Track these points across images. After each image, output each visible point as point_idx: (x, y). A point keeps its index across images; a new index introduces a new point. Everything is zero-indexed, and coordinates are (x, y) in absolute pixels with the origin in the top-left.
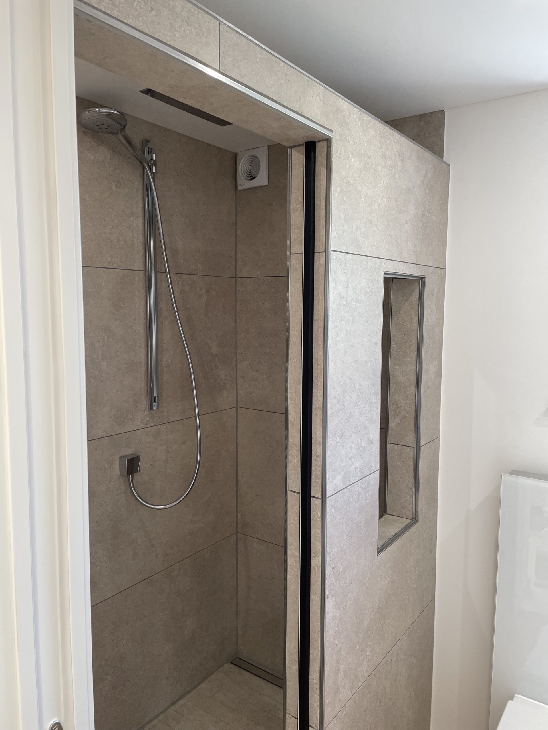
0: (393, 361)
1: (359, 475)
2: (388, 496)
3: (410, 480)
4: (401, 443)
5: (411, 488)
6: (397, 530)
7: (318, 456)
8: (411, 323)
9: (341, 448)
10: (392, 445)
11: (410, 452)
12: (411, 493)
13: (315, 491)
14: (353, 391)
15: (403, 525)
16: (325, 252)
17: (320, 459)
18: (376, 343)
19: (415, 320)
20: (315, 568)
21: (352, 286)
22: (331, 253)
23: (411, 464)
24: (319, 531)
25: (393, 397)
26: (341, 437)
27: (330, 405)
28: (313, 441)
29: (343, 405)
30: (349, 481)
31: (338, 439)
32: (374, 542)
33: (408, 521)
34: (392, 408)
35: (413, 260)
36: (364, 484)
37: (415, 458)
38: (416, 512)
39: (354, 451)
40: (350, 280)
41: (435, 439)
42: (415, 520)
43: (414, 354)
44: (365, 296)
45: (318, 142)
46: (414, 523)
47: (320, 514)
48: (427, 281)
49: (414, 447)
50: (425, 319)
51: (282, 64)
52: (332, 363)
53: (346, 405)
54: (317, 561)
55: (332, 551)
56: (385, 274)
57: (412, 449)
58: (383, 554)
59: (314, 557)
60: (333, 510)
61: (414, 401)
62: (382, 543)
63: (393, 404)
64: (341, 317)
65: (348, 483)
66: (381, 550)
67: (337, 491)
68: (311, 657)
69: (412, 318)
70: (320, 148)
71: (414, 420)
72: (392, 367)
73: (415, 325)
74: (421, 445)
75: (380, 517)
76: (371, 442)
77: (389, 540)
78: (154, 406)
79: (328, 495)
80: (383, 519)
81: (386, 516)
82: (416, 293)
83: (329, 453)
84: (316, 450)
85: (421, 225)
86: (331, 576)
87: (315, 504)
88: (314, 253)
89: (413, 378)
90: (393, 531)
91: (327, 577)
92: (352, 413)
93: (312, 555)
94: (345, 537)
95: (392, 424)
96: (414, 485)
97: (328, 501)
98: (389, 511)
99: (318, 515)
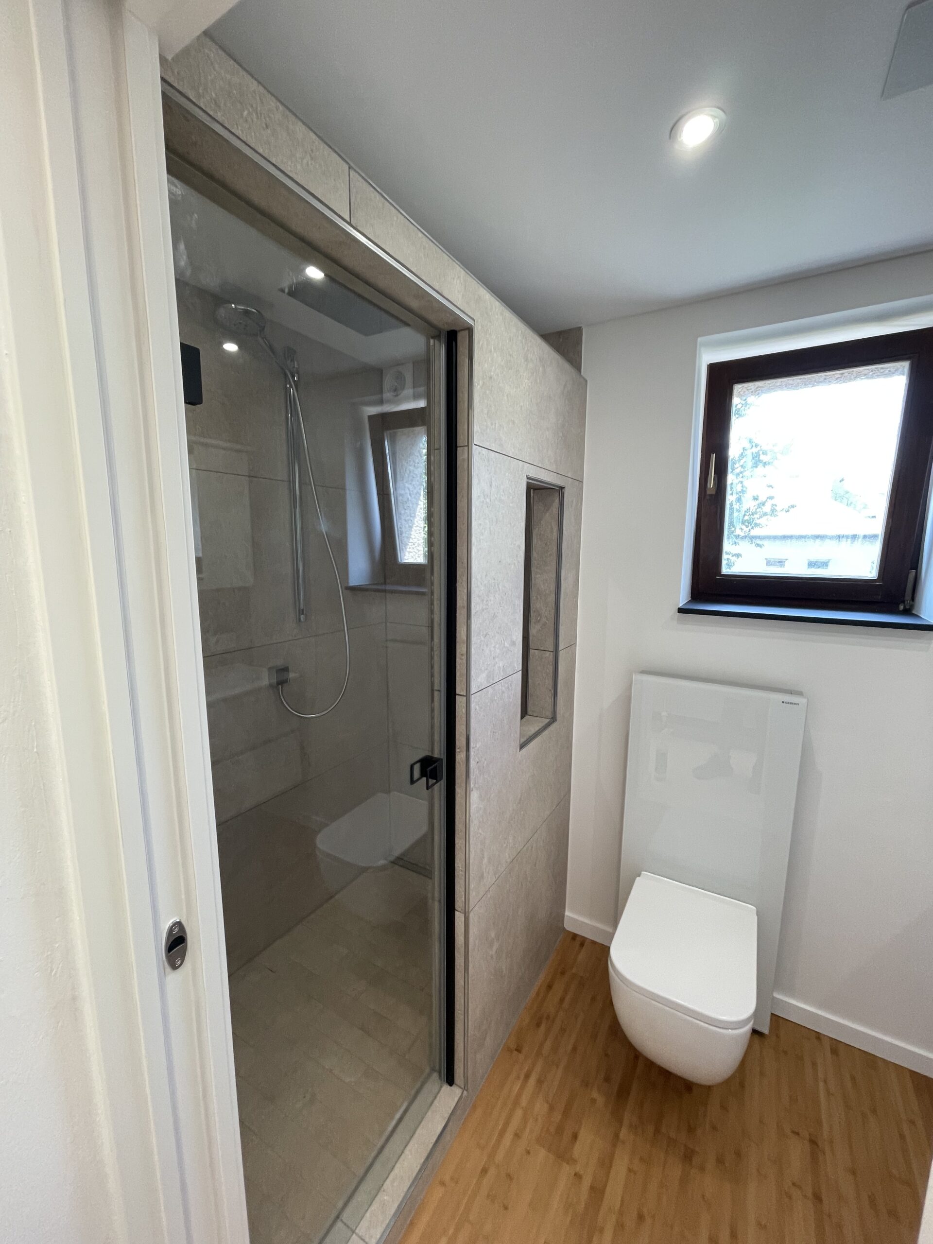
0: (534, 569)
1: (502, 674)
2: (529, 698)
3: (549, 682)
4: (542, 648)
5: (550, 690)
6: (537, 729)
7: (462, 655)
8: (552, 532)
9: (485, 647)
10: (533, 651)
11: (550, 656)
12: (550, 695)
13: (460, 689)
14: (497, 591)
15: (543, 724)
16: (468, 446)
17: (464, 657)
18: (519, 547)
19: (555, 529)
20: (459, 763)
21: (495, 485)
22: (474, 447)
23: (551, 668)
24: (464, 727)
25: (535, 605)
26: (485, 636)
27: (474, 604)
28: (458, 640)
29: (487, 605)
30: (493, 680)
31: (482, 638)
32: (515, 738)
33: (548, 720)
34: (533, 615)
35: (553, 468)
36: (507, 683)
37: (554, 662)
38: (554, 712)
39: (498, 651)
40: (493, 479)
41: (572, 645)
42: (553, 719)
43: (554, 564)
44: (508, 497)
45: (460, 331)
46: (553, 722)
47: (464, 710)
48: (567, 492)
49: (553, 652)
50: (564, 529)
51: (420, 235)
52: (476, 561)
53: (490, 604)
54: (462, 756)
55: (476, 747)
56: (528, 478)
57: (552, 653)
58: (524, 750)
59: (459, 752)
60: (477, 707)
61: (554, 608)
62: (523, 740)
63: (534, 612)
64: (485, 515)
65: (492, 682)
66: (522, 746)
67: (481, 689)
68: (457, 846)
69: (552, 528)
70: (462, 337)
71: (553, 626)
72: (533, 575)
73: (555, 534)
74: (560, 649)
75: (522, 717)
76: (513, 643)
77: (530, 737)
78: (302, 619)
79: (472, 690)
80: (524, 719)
81: (527, 717)
82: (557, 502)
83: (473, 651)
84: (460, 649)
85: (561, 435)
86: (475, 770)
87: (460, 701)
88: (456, 447)
89: (553, 587)
90: (533, 729)
91: (471, 770)
92: (496, 613)
93: (457, 750)
94: (489, 733)
95: (533, 631)
96: (553, 686)
97: (473, 698)
98: (530, 712)
99: (463, 712)
